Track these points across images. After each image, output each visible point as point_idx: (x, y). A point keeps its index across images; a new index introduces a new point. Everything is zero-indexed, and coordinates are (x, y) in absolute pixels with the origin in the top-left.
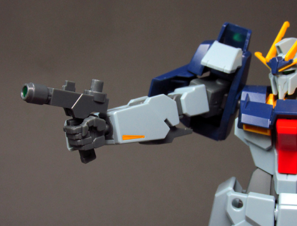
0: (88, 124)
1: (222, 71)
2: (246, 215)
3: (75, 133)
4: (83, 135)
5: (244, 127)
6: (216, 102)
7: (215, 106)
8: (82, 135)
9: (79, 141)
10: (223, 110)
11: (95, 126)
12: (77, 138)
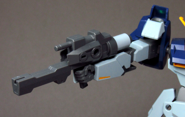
0: (87, 69)
1: (153, 39)
2: (173, 113)
3: (81, 74)
4: (86, 74)
5: (174, 64)
6: (154, 51)
7: (153, 53)
8: (84, 75)
9: (83, 78)
10: (159, 54)
11: (90, 69)
12: (82, 76)
